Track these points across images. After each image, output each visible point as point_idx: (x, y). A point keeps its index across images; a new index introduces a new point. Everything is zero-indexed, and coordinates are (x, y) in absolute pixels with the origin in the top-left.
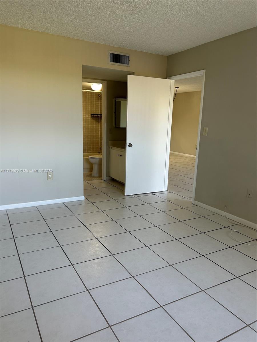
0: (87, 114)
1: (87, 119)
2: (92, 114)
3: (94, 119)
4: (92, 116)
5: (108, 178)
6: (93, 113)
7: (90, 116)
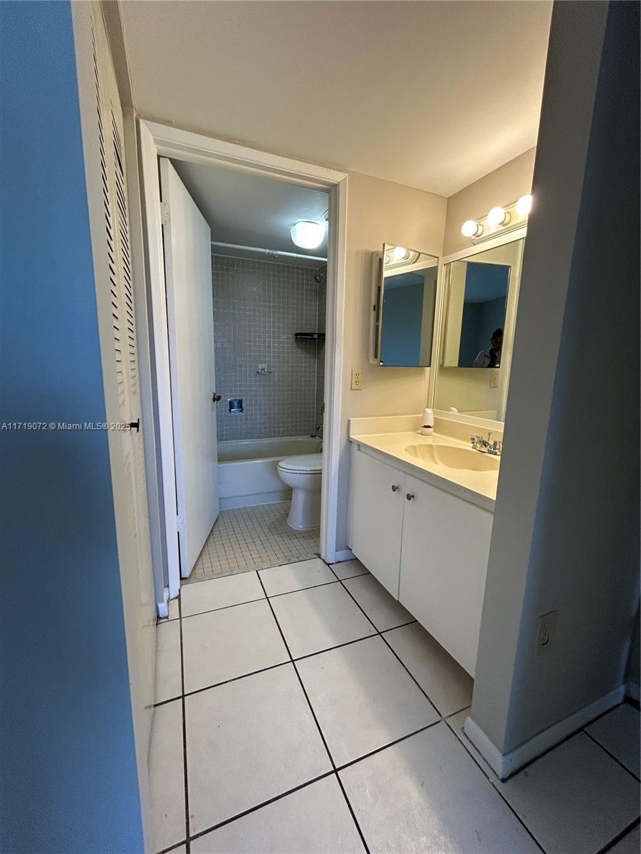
0: (284, 333)
1: (283, 348)
2: (297, 334)
3: (301, 348)
4: (296, 338)
5: (342, 555)
6: (299, 332)
7: (292, 340)
